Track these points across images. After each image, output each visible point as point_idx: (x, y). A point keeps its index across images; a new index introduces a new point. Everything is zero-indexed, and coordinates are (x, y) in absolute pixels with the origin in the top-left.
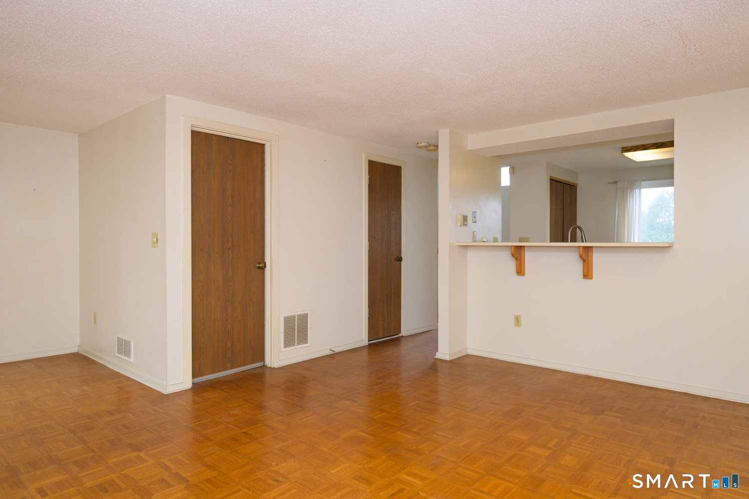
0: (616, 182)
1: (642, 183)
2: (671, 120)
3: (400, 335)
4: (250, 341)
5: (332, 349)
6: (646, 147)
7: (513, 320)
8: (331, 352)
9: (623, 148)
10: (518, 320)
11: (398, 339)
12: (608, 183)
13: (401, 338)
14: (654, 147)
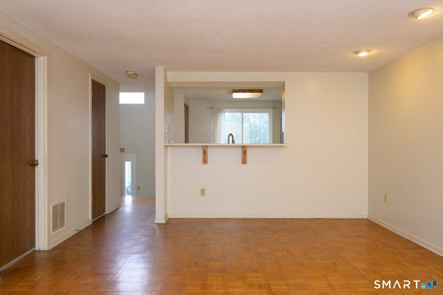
0: (211, 108)
1: (226, 109)
2: (283, 82)
3: (105, 214)
4: (28, 231)
5: (77, 229)
6: (245, 91)
7: (200, 192)
8: (76, 231)
9: (233, 90)
10: (203, 192)
11: (103, 217)
12: (207, 108)
13: (106, 216)
14: (249, 92)
